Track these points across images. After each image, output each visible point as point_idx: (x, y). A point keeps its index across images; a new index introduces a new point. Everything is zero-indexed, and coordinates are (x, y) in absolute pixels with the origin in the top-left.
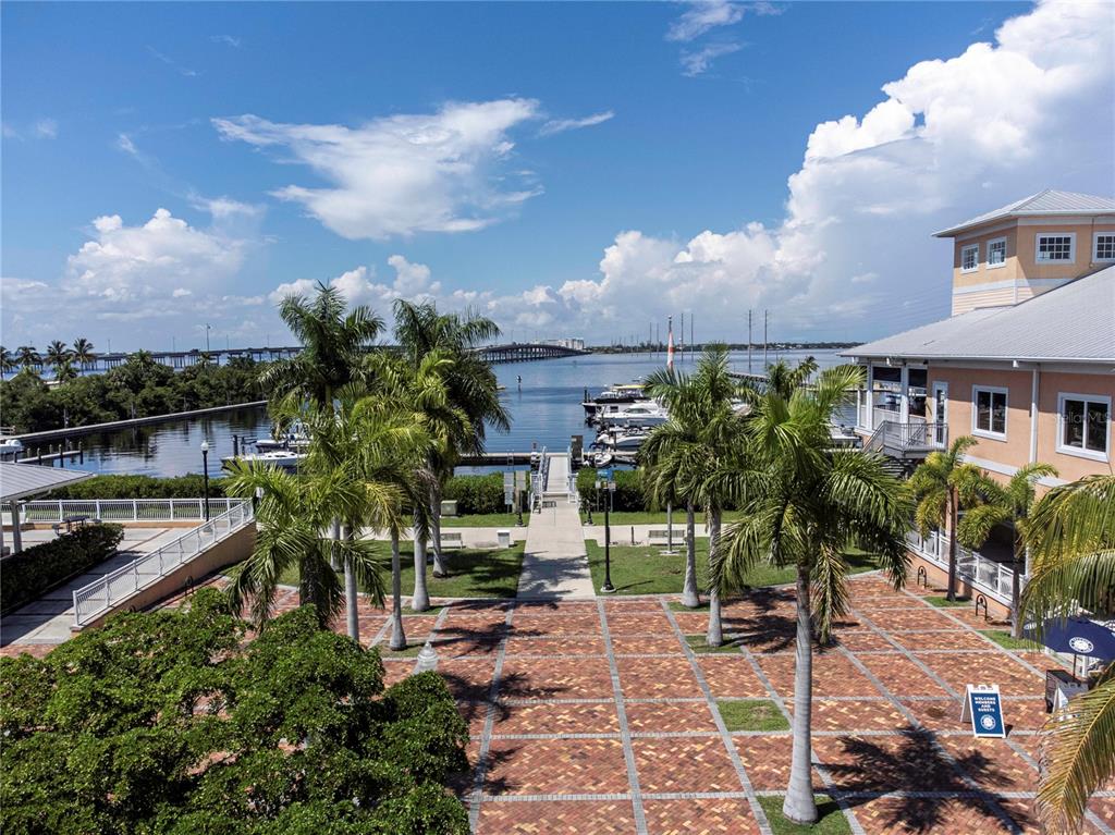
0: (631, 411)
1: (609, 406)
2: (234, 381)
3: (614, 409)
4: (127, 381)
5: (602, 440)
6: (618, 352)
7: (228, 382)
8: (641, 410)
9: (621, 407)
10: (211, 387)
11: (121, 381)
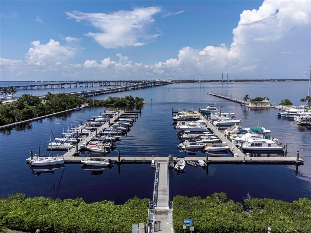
0: (190, 125)
1: (182, 122)
2: (58, 103)
3: (184, 124)
4: (18, 106)
5: (180, 146)
6: (181, 83)
7: (56, 103)
8: (194, 125)
9: (186, 122)
10: (50, 105)
11: (16, 106)
